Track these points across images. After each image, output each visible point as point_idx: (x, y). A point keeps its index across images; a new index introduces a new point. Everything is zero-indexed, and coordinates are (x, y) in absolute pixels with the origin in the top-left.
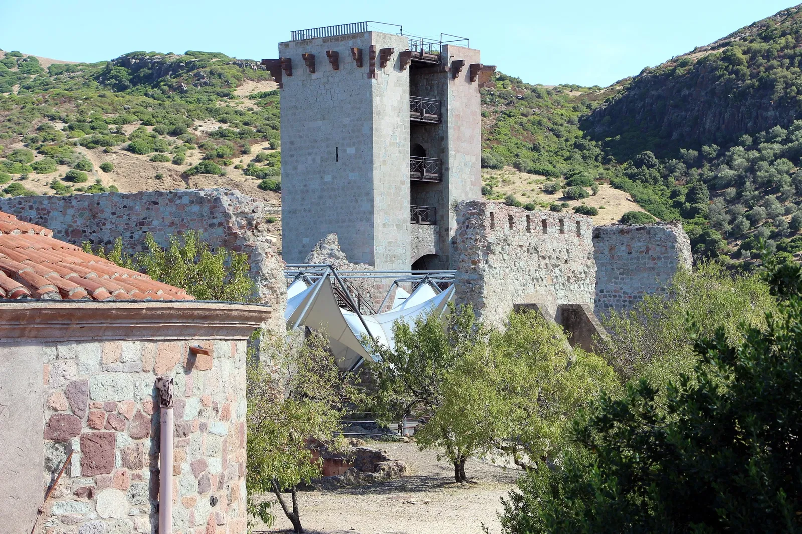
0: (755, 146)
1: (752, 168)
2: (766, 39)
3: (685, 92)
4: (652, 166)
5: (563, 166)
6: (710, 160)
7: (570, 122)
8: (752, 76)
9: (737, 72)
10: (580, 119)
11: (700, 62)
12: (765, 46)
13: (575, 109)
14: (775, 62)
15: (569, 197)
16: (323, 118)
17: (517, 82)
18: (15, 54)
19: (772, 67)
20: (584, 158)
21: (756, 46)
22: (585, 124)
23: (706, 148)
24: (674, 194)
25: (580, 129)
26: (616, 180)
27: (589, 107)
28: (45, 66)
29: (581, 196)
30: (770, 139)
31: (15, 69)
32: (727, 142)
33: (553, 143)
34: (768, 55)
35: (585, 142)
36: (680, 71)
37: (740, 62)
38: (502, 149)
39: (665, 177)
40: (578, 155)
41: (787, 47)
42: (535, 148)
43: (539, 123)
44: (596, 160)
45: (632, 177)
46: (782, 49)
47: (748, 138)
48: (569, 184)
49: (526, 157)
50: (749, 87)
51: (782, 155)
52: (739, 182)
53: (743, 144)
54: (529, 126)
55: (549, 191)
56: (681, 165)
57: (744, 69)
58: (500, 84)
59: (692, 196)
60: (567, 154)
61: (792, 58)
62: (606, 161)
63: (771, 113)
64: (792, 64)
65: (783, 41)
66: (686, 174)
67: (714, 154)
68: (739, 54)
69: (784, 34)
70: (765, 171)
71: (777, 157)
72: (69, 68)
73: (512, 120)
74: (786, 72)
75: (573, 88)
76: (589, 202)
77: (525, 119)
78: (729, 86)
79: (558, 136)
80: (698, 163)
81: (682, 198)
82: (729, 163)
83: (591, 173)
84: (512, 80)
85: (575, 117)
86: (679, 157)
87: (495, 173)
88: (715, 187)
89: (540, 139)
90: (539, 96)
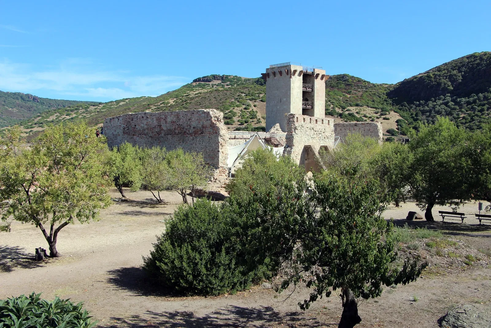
0: (435, 101)
1: (434, 107)
2: (439, 71)
3: (416, 86)
4: (406, 106)
5: (381, 106)
6: (422, 105)
7: (384, 94)
8: (435, 81)
9: (431, 80)
10: (386, 93)
11: (421, 77)
12: (439, 73)
13: (385, 90)
14: (441, 78)
15: (382, 115)
16: (277, 90)
17: (369, 83)
18: (236, 76)
19: (441, 79)
20: (387, 104)
21: (436, 73)
22: (388, 94)
23: (421, 101)
24: (412, 114)
25: (386, 96)
26: (395, 110)
27: (389, 90)
28: (243, 79)
29: (385, 114)
30: (439, 99)
31: (235, 80)
32: (427, 100)
33: (378, 100)
34: (440, 76)
35: (388, 99)
36: (415, 80)
37: (431, 77)
38: (364, 101)
39: (409, 110)
40: (385, 103)
41: (445, 73)
42: (373, 101)
43: (375, 94)
44: (390, 104)
45: (400, 109)
46: (444, 74)
47: (433, 99)
48: (382, 111)
49: (370, 103)
50: (434, 84)
51: (443, 104)
52: (430, 111)
53: (432, 100)
54: (372, 95)
55: (376, 113)
56: (414, 106)
57: (433, 79)
58: (364, 83)
59: (416, 115)
60: (382, 103)
61: (446, 76)
62: (393, 105)
63: (440, 92)
64: (446, 78)
65: (444, 72)
66: (416, 109)
67: (423, 103)
68: (432, 76)
69: (444, 70)
70: (438, 108)
71: (441, 104)
72: (249, 80)
73: (367, 93)
74: (445, 81)
76: (387, 116)
77: (371, 93)
78: (429, 84)
79: (380, 98)
80: (419, 105)
81: (414, 116)
82: (428, 106)
83: (389, 108)
84: (368, 82)
85: (385, 92)
86: (414, 104)
87: (361, 108)
88: (423, 112)
89: (375, 98)
90: (375, 86)
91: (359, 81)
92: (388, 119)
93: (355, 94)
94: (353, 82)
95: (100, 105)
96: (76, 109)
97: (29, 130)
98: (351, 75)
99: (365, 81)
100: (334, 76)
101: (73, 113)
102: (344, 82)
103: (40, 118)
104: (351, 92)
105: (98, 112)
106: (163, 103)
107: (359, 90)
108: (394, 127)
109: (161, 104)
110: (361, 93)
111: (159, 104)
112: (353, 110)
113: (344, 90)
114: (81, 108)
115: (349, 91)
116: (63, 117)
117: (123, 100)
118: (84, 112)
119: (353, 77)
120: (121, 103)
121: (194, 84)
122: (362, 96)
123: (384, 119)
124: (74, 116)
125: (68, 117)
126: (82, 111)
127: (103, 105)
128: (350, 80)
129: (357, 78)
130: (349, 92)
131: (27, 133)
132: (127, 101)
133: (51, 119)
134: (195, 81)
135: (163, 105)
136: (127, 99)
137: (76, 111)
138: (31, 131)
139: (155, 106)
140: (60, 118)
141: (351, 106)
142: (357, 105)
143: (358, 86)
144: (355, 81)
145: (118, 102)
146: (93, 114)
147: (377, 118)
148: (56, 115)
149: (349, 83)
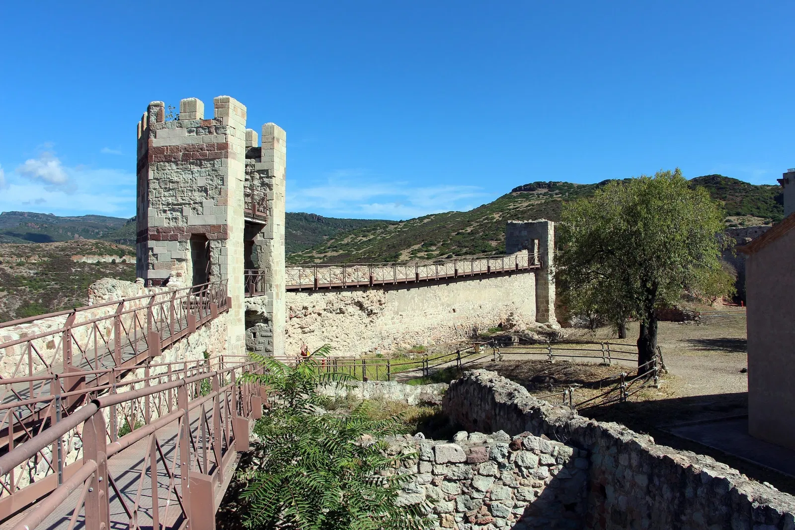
5: (770, 214)
7: (771, 198)
10: (775, 197)
13: (772, 193)
17: (749, 184)
18: (566, 183)
20: (778, 211)
27: (778, 192)
28: (575, 186)
31: (566, 188)
33: (765, 206)
35: (778, 205)
38: (745, 208)
40: (775, 210)
42: (758, 208)
43: (759, 199)
48: (773, 221)
49: (755, 211)
54: (755, 200)
55: (766, 223)
58: (742, 185)
60: (771, 210)
72: (584, 186)
73: (748, 198)
75: (768, 186)
77: (753, 198)
79: (766, 203)
84: (747, 183)
85: (773, 196)
87: (745, 217)
89: (759, 205)
90: (758, 189)
91: (735, 183)
93: (732, 200)
94: (728, 185)
95: (401, 224)
96: (373, 230)
97: (322, 255)
98: (724, 175)
99: (743, 183)
100: (700, 177)
101: (370, 234)
102: (715, 186)
103: (333, 241)
104: (726, 197)
105: (399, 231)
106: (487, 219)
107: (737, 194)
109: (484, 220)
110: (739, 199)
111: (482, 219)
112: (735, 220)
113: (716, 196)
114: (379, 228)
115: (724, 196)
116: (359, 238)
117: (428, 217)
118: (382, 233)
119: (726, 178)
120: (426, 221)
121: (514, 194)
122: (741, 202)
124: (372, 237)
125: (365, 239)
126: (380, 231)
127: (404, 223)
128: (723, 182)
129: (732, 179)
130: (723, 198)
131: (320, 258)
132: (432, 217)
133: (345, 241)
134: (515, 190)
135: (486, 221)
136: (431, 215)
137: (373, 232)
138: (325, 256)
139: (477, 222)
140: (356, 241)
141: (730, 216)
142: (738, 214)
143: (734, 189)
144: (729, 183)
145: (421, 219)
146: (393, 234)
148: (350, 236)
149: (722, 186)
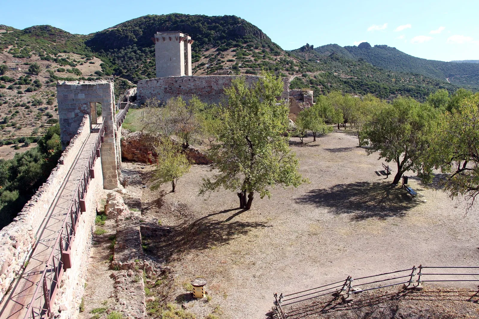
0: (125, 49)
1: (126, 54)
2: (125, 27)
3: (109, 37)
4: (103, 53)
5: (83, 53)
6: (116, 52)
7: (82, 43)
8: (124, 34)
9: (120, 34)
10: (85, 42)
11: (112, 31)
12: (125, 28)
13: (83, 40)
14: (128, 32)
15: (87, 60)
16: (167, 51)
19: (127, 33)
20: (88, 51)
21: (123, 28)
23: (115, 49)
24: (110, 59)
25: (85, 44)
26: (96, 56)
27: (86, 39)
29: (90, 60)
30: (129, 48)
32: (119, 48)
34: (126, 30)
35: (87, 47)
36: (107, 33)
37: (120, 31)
38: (69, 48)
39: (107, 56)
40: (86, 50)
41: (130, 29)
42: (76, 48)
43: (76, 43)
44: (90, 51)
45: (100, 55)
46: (129, 29)
47: (124, 48)
48: (87, 57)
49: (75, 50)
50: (123, 37)
51: (132, 52)
52: (124, 57)
53: (123, 49)
54: (73, 43)
55: (82, 58)
56: (110, 53)
57: (121, 33)
59: (114, 60)
60: (84, 50)
61: (131, 31)
62: (93, 52)
63: (128, 43)
64: (131, 32)
65: (129, 27)
66: (111, 55)
67: (117, 51)
68: (120, 30)
69: (129, 26)
70: (129, 55)
71: (131, 52)
73: (69, 42)
74: (130, 34)
75: (79, 35)
76: (92, 61)
78: (119, 36)
79: (80, 46)
80: (113, 52)
81: (112, 60)
82: (120, 53)
83: (91, 54)
84: (68, 32)
85: (83, 41)
86: (110, 51)
87: (69, 54)
88: (119, 58)
89: (76, 46)
90: (75, 37)
91: (60, 32)
92: (93, 63)
93: (60, 42)
94: (56, 32)
98: (53, 26)
99: (66, 32)
100: (37, 26)
102: (48, 32)
104: (56, 40)
107: (62, 39)
108: (100, 69)
110: (64, 42)
112: (64, 56)
113: (49, 39)
115: (54, 39)
119: (55, 28)
122: (65, 44)
123: (91, 63)
128: (53, 30)
129: (58, 29)
130: (54, 41)
141: (60, 53)
142: (65, 52)
143: (60, 35)
144: (57, 31)
147: (85, 62)
149: (52, 33)
